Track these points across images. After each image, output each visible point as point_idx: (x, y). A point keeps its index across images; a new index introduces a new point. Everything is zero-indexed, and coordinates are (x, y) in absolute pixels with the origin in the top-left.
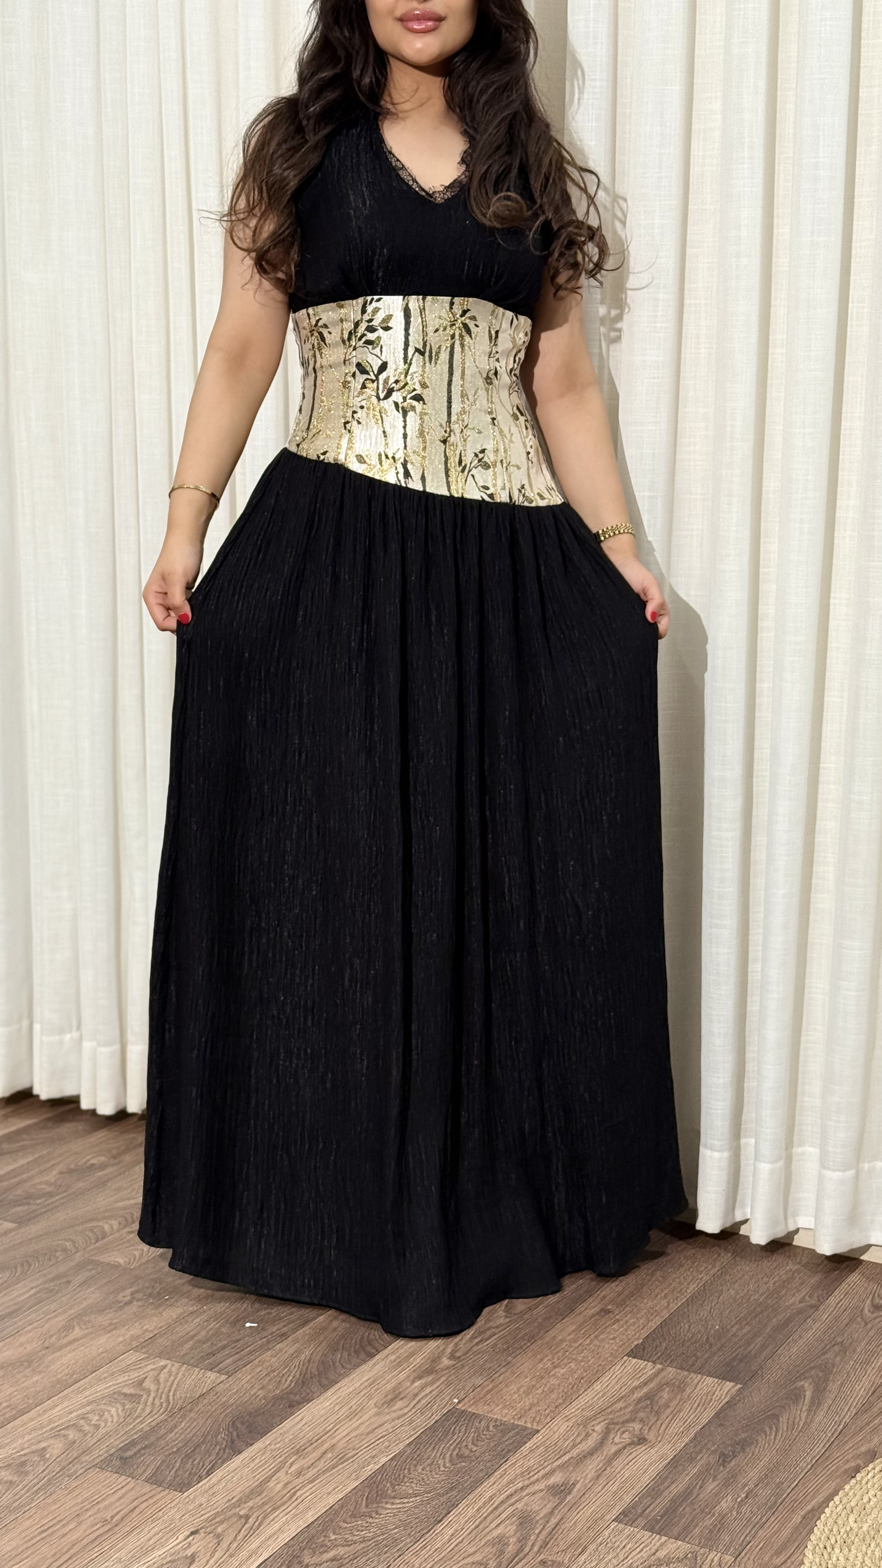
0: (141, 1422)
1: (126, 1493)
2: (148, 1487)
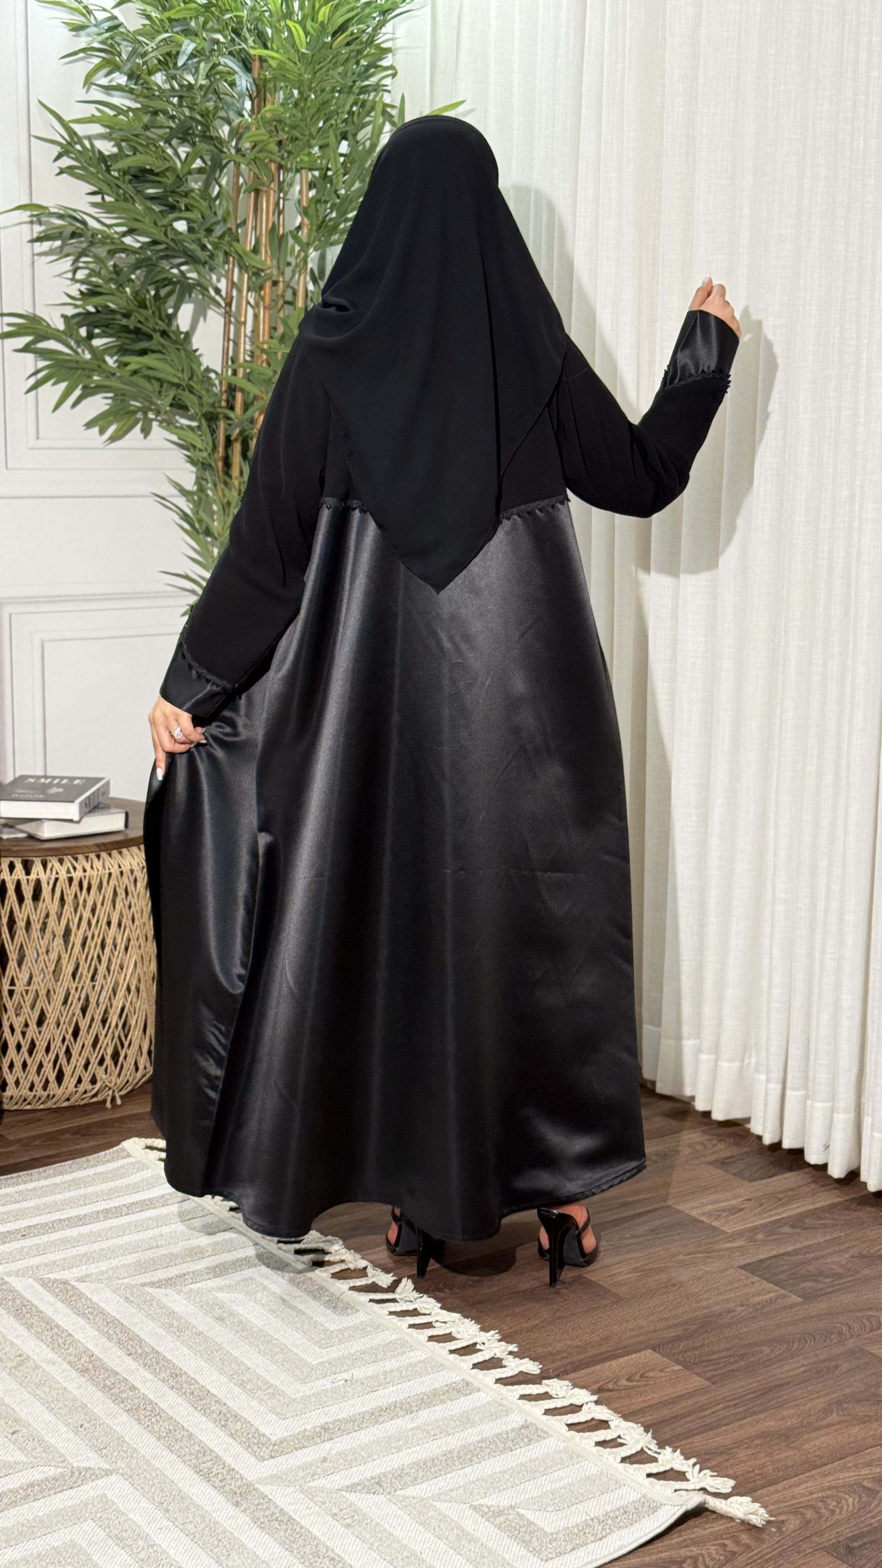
0: (873, 1517)
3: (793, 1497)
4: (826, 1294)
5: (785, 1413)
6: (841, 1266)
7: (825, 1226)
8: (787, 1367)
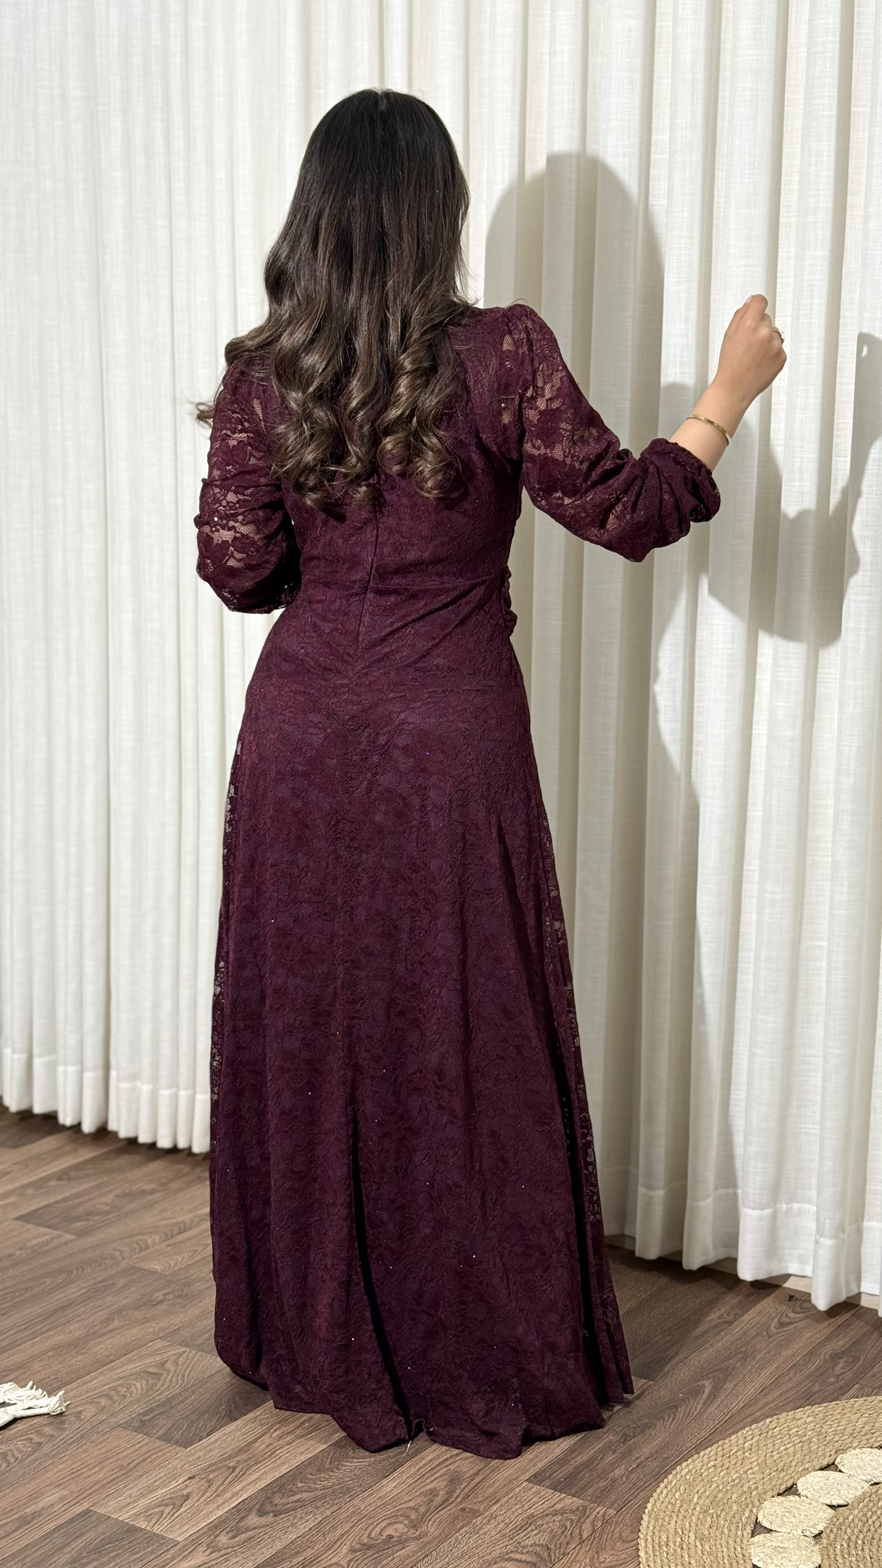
0: (160, 1395)
1: (140, 1448)
2: (158, 1443)
3: (87, 1391)
4: (98, 1228)
5: (71, 1328)
6: (107, 1205)
7: (88, 1175)
8: (70, 1291)
